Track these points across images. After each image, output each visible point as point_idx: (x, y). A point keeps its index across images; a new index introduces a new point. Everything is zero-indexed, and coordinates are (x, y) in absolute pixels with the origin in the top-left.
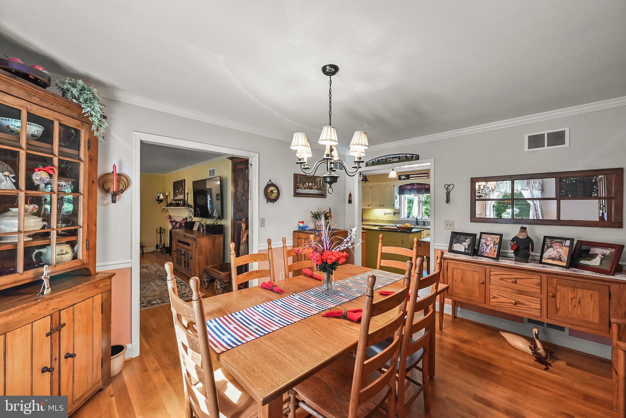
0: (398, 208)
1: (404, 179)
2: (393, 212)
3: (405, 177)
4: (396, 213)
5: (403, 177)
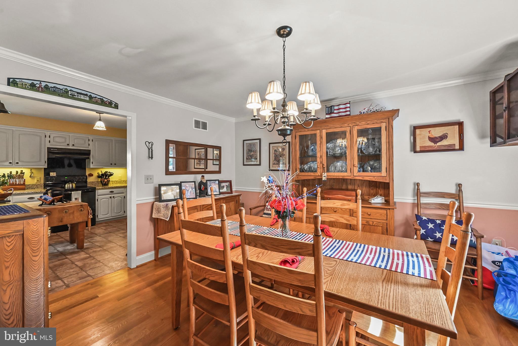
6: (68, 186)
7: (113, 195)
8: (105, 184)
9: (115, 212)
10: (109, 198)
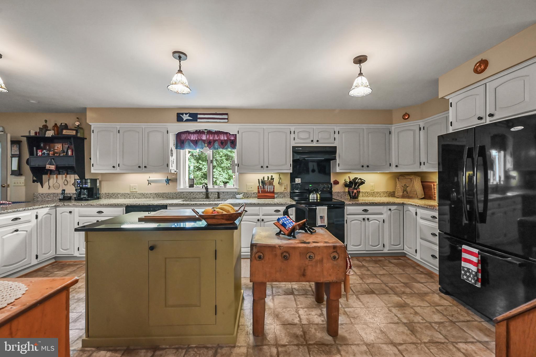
0: (175, 171)
1: (187, 120)
2: (165, 178)
3: (189, 116)
4: (170, 180)
5: (185, 117)
6: (312, 197)
7: (367, 217)
8: (354, 197)
9: (370, 244)
10: (362, 220)
